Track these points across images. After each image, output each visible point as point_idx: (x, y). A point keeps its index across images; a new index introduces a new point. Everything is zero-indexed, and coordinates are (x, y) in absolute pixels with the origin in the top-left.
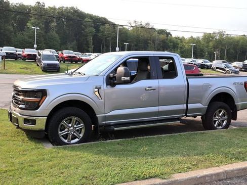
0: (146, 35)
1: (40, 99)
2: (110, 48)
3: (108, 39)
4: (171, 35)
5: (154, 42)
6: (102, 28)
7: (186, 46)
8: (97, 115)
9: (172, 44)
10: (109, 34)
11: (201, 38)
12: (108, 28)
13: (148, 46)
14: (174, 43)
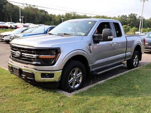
0: (34, 13)
1: (54, 56)
2: (11, 20)
3: (9, 13)
4: (48, 13)
5: (38, 16)
6: (4, 6)
7: (57, 20)
8: (89, 65)
9: (49, 18)
10: (10, 10)
11: (64, 15)
12: (9, 7)
13: (35, 19)
14: (50, 18)
